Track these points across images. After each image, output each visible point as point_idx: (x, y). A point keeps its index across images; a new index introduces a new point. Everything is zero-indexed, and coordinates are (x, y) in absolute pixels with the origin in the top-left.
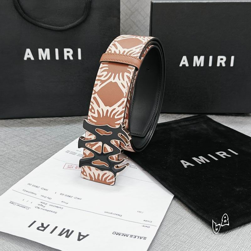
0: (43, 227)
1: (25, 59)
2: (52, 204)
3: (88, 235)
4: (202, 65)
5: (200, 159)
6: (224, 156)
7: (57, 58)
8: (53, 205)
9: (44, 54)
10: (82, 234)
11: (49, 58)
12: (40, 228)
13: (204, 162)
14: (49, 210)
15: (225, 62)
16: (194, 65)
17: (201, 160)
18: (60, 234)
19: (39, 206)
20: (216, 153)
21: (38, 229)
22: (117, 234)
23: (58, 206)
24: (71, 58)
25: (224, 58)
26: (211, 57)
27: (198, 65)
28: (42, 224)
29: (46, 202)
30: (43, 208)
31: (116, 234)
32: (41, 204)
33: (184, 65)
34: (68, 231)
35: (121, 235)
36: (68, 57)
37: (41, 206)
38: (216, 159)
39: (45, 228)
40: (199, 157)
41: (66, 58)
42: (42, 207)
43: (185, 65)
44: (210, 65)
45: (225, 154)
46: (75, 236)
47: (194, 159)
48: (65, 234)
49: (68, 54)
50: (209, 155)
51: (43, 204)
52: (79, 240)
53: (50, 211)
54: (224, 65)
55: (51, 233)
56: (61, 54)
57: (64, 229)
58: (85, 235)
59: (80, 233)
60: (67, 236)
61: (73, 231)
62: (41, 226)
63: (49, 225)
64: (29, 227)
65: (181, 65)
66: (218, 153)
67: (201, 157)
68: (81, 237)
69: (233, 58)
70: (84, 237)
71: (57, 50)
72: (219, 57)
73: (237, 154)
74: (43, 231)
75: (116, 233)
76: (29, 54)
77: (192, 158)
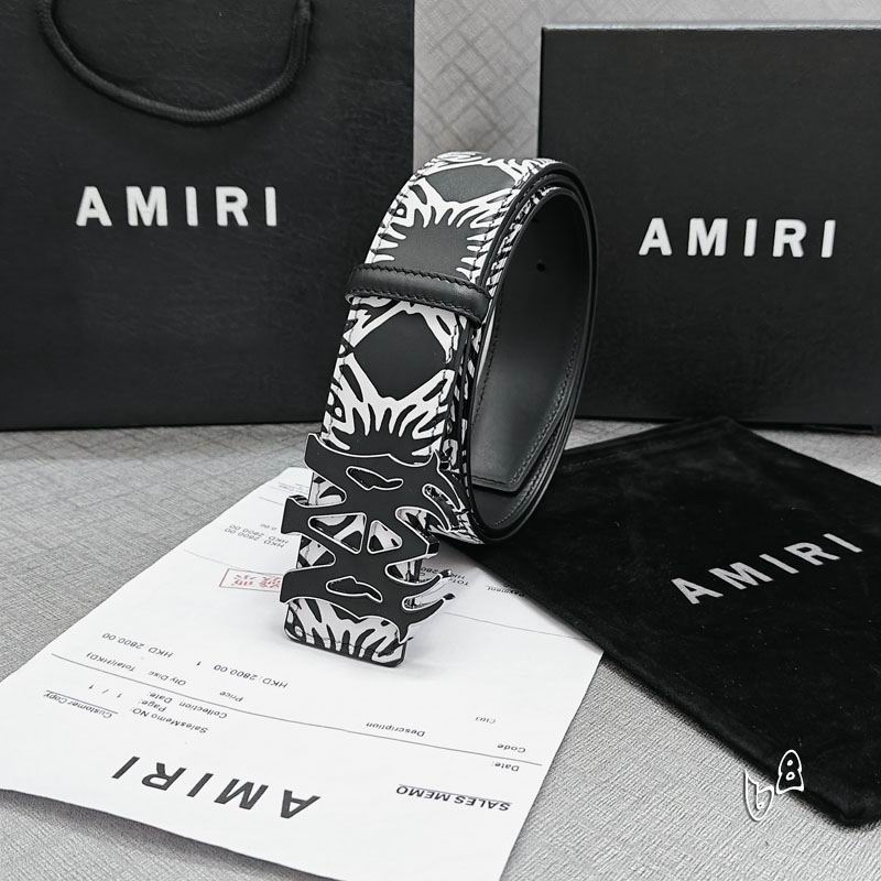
0: (163, 778)
1: (81, 221)
2: (188, 701)
3: (314, 799)
4: (720, 251)
5: (736, 572)
6: (817, 557)
7: (193, 220)
8: (194, 703)
9: (147, 206)
10: (294, 796)
11: (163, 221)
12: (153, 780)
13: (755, 583)
14: (181, 720)
15: (803, 242)
16: (692, 251)
17: (742, 575)
18: (223, 799)
19: (144, 708)
20: (788, 549)
21: (147, 781)
22: (411, 794)
23: (210, 707)
24: (242, 221)
25: (800, 228)
26: (752, 225)
27: (706, 251)
28: (161, 767)
29: (167, 695)
30: (160, 714)
31: (409, 792)
32: (153, 699)
33: (655, 251)
34: (249, 786)
35: (424, 795)
36: (231, 216)
37: (153, 706)
38: (793, 571)
39: (171, 780)
40: (733, 566)
41: (222, 221)
42: (155, 711)
43: (659, 249)
44: (749, 250)
45: (816, 550)
46: (271, 803)
47: (718, 572)
48: (240, 797)
49: (231, 207)
50: (765, 557)
51: (158, 701)
52: (286, 814)
53: (183, 724)
54: (797, 252)
55: (192, 794)
56: (207, 206)
57: (235, 782)
58: (306, 798)
59: (288, 794)
60: (246, 805)
61: (263, 789)
62: (156, 772)
63: (181, 771)
64: (117, 776)
65: (644, 251)
66: (793, 549)
67: (738, 566)
68: (293, 806)
69: (830, 226)
70: (304, 804)
71: (191, 193)
72: (781, 225)
73: (857, 550)
74: (164, 788)
75: (410, 790)
76: (95, 205)
77: (711, 571)
